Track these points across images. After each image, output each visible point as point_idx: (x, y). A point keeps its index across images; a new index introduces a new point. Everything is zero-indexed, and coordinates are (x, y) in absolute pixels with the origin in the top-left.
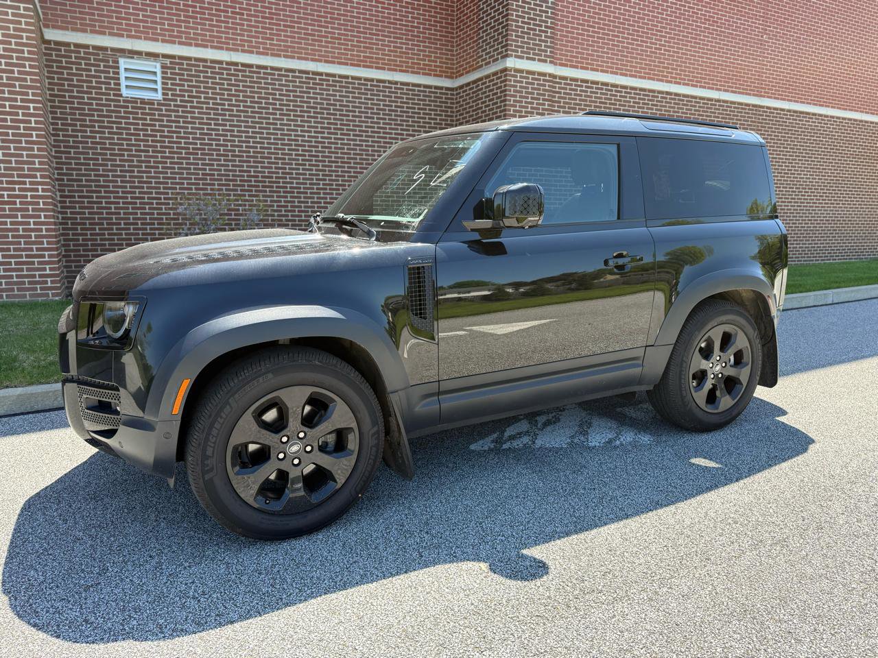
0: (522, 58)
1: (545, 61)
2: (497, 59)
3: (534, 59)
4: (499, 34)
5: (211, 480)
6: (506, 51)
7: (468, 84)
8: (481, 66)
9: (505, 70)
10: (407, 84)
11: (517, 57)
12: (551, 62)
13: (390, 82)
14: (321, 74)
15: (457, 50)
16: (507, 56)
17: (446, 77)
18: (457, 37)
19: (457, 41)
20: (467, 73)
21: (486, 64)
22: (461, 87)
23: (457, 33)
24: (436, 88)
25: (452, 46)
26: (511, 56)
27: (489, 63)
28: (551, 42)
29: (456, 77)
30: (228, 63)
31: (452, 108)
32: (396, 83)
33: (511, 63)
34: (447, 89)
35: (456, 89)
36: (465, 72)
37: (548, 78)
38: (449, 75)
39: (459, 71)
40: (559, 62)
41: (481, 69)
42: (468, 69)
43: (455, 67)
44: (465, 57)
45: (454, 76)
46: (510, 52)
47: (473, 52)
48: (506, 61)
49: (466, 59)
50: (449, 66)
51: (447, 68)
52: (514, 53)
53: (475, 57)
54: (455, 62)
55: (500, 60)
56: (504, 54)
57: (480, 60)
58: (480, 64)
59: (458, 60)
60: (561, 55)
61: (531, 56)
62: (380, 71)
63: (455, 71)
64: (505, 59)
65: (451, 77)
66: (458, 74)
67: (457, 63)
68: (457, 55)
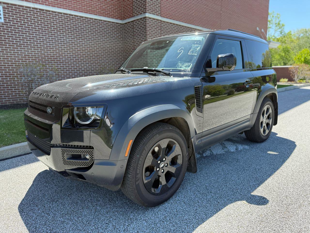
0: (150, 13)
1: (158, 15)
2: (142, 13)
3: (154, 14)
4: (142, 4)
5: (138, 184)
6: (145, 10)
7: (129, 23)
8: (135, 16)
9: (145, 17)
10: (106, 21)
11: (149, 13)
12: (160, 16)
13: (99, 20)
14: (72, 15)
15: (123, 9)
16: (146, 12)
17: (120, 19)
18: (123, 4)
19: (123, 6)
20: (129, 18)
22: (126, 23)
23: (123, 3)
24: (117, 23)
25: (121, 8)
26: (147, 12)
27: (138, 15)
28: (160, 9)
29: (124, 20)
30: (33, 8)
31: (122, 31)
32: (102, 20)
33: (147, 15)
34: (120, 24)
35: (124, 24)
36: (127, 18)
37: (159, 21)
38: (121, 18)
39: (125, 17)
40: (162, 16)
41: (134, 17)
42: (129, 17)
43: (123, 16)
44: (127, 12)
45: (123, 19)
46: (147, 11)
47: (131, 10)
48: (145, 14)
49: (128, 13)
50: (121, 15)
51: (120, 16)
52: (148, 12)
53: (131, 12)
54: (123, 14)
55: (143, 14)
56: (144, 11)
57: (134, 13)
58: (134, 15)
59: (124, 13)
60: (163, 13)
61: (154, 13)
62: (95, 16)
63: (123, 17)
64: (145, 13)
65: (121, 19)
66: (124, 19)
67: (124, 14)
68: (124, 11)
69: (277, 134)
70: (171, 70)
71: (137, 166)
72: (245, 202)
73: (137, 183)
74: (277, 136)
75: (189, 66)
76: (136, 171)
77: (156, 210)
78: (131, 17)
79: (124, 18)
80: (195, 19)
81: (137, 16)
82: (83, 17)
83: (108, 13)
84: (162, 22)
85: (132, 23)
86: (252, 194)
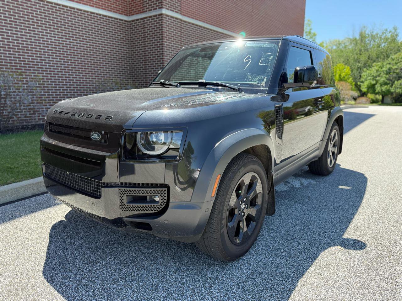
0: (168, 9)
1: (178, 12)
2: (156, 9)
3: (173, 11)
6: (162, 5)
7: (138, 20)
8: (146, 11)
9: (161, 14)
10: (106, 16)
11: (166, 9)
12: (180, 13)
13: (97, 14)
14: (59, 5)
16: (162, 8)
17: (124, 15)
20: (137, 14)
21: (149, 10)
22: (133, 21)
24: (120, 20)
26: (164, 8)
27: (151, 10)
28: (180, 4)
29: (130, 15)
31: (128, 31)
32: (100, 15)
33: (164, 11)
34: (126, 21)
35: (130, 22)
36: (135, 13)
37: (179, 21)
38: (126, 14)
39: (131, 13)
40: (183, 13)
41: (145, 13)
42: (137, 12)
43: (128, 10)
44: (135, 6)
45: (128, 15)
46: (163, 6)
47: (140, 3)
48: (162, 10)
49: (136, 7)
50: (126, 9)
51: (124, 10)
52: (165, 7)
53: (141, 6)
54: (128, 8)
55: (158, 9)
56: (160, 6)
57: (145, 8)
58: (145, 10)
59: (131, 7)
60: (184, 10)
61: (172, 9)
62: (91, 8)
63: (128, 12)
64: (161, 9)
65: (127, 15)
66: (131, 14)
67: (130, 8)
68: (130, 4)
69: (340, 165)
70: (239, 85)
71: (223, 208)
72: (339, 247)
73: (222, 231)
74: (340, 167)
75: (263, 80)
76: (222, 215)
77: (237, 264)
78: (141, 13)
79: (130, 13)
80: (221, 21)
81: (150, 12)
82: (74, 8)
83: (109, 5)
84: (183, 22)
85: (142, 21)
86: (343, 237)
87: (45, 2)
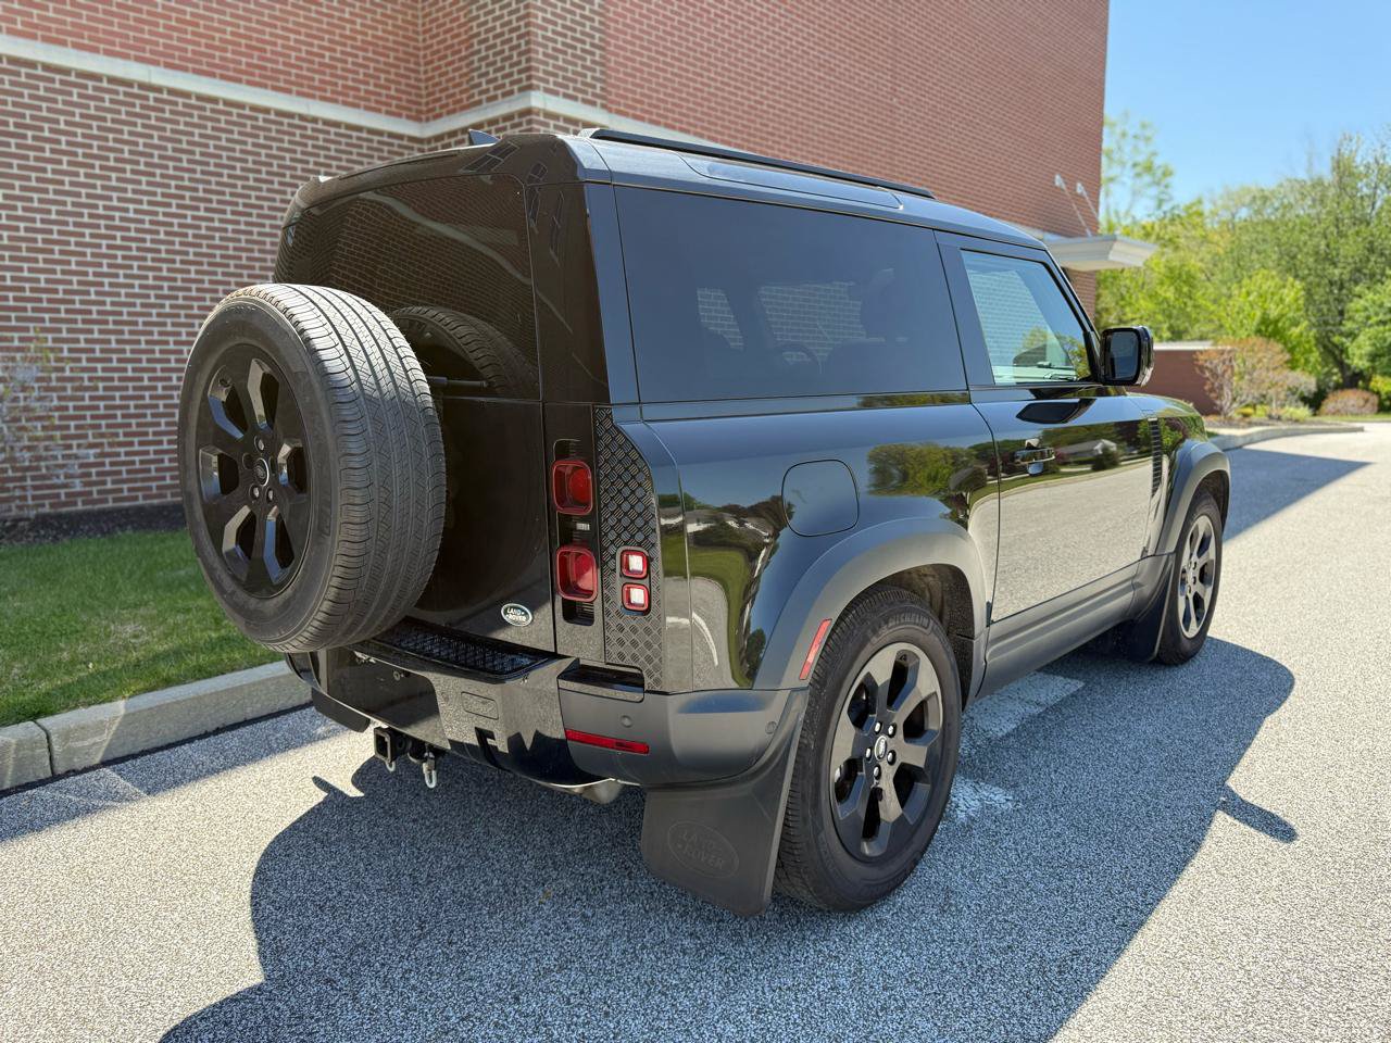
0: (555, 93)
1: (593, 104)
2: (511, 93)
3: (574, 98)
4: (511, 49)
6: (529, 78)
8: (479, 103)
9: (529, 112)
10: (336, 124)
11: (547, 91)
12: (603, 106)
13: (302, 118)
14: (159, 89)
15: (426, 72)
16: (530, 87)
17: (408, 117)
18: (426, 48)
19: (425, 56)
20: (450, 113)
21: (490, 99)
22: (439, 138)
23: (424, 40)
24: (391, 135)
25: (417, 64)
26: (538, 88)
27: (495, 98)
28: (602, 73)
29: (428, 120)
32: (315, 120)
33: (538, 100)
34: (412, 139)
35: (429, 140)
36: (444, 111)
38: (414, 114)
39: (433, 109)
40: (614, 107)
41: (478, 107)
42: (451, 107)
43: (424, 100)
44: (444, 85)
45: (423, 117)
46: (534, 82)
47: (461, 76)
48: (529, 97)
49: (447, 89)
50: (413, 98)
51: (408, 101)
52: (542, 85)
53: (465, 86)
54: (424, 92)
55: (516, 94)
56: (525, 83)
57: (476, 91)
58: (477, 98)
59: (431, 90)
60: (617, 95)
61: (571, 92)
62: (281, 95)
63: (424, 108)
64: (527, 92)
65: (417, 119)
66: (430, 115)
67: (429, 95)
68: (428, 80)
78: (464, 108)
79: (429, 111)
80: (770, 130)
81: (491, 104)
82: (214, 100)
83: (350, 83)
87: (105, 80)
